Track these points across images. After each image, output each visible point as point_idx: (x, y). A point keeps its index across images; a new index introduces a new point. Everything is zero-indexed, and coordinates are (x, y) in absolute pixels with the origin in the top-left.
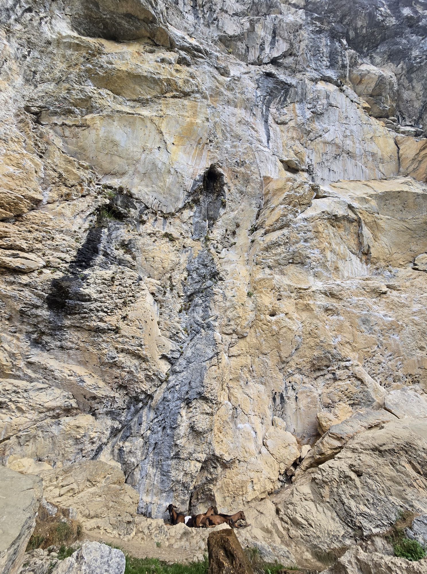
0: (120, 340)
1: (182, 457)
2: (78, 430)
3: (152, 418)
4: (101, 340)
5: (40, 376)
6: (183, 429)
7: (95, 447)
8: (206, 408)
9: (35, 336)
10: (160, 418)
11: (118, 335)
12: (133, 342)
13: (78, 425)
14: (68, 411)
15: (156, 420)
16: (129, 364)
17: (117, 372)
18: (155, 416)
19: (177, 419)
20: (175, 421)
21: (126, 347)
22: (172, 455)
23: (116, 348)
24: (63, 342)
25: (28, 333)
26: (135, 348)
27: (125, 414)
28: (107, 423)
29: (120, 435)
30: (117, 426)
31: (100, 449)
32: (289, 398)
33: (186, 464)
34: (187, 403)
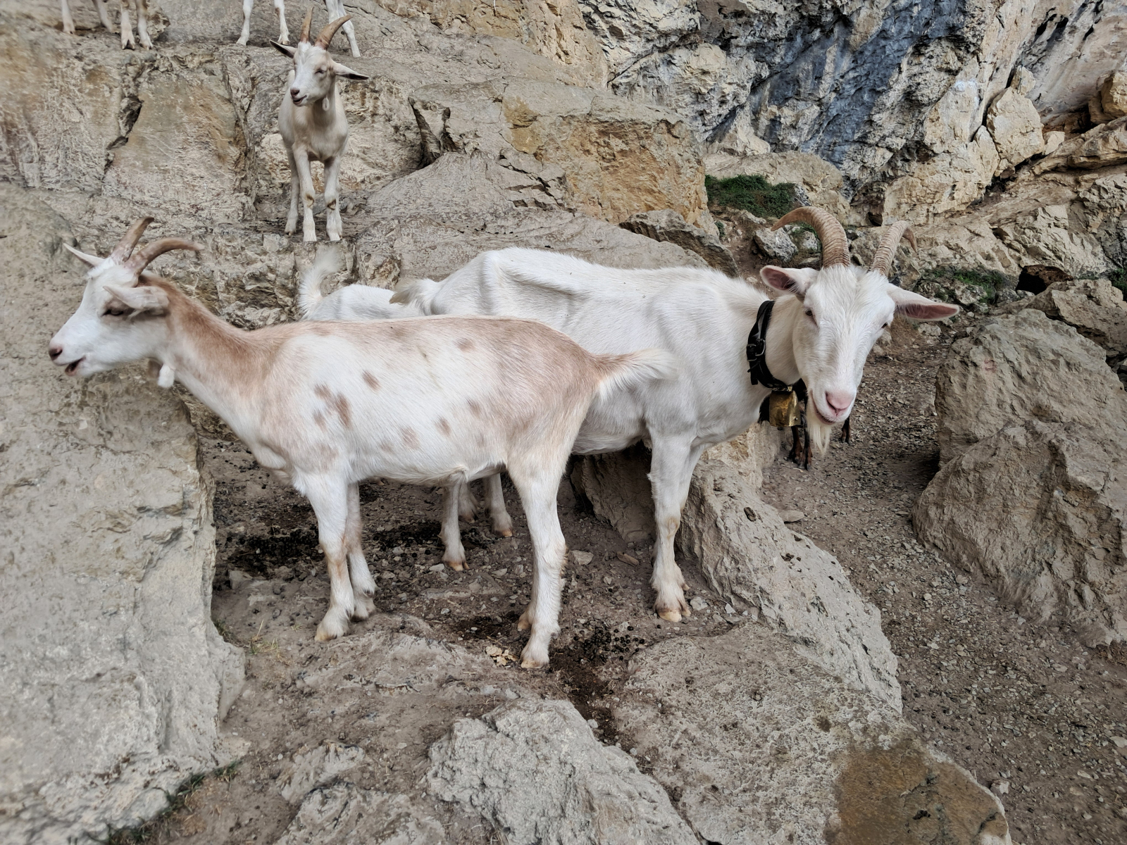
1: (870, 141)
2: (703, 77)
3: (845, 69)
6: (893, 96)
7: (725, 110)
8: (952, 59)
10: (861, 71)
13: (705, 69)
14: (687, 39)
15: (851, 75)
18: (853, 65)
19: (890, 76)
20: (884, 80)
22: (856, 137)
27: (781, 51)
28: (750, 67)
29: (766, 91)
30: (765, 73)
31: (733, 113)
32: (1074, 30)
33: (869, 152)
34: (920, 45)
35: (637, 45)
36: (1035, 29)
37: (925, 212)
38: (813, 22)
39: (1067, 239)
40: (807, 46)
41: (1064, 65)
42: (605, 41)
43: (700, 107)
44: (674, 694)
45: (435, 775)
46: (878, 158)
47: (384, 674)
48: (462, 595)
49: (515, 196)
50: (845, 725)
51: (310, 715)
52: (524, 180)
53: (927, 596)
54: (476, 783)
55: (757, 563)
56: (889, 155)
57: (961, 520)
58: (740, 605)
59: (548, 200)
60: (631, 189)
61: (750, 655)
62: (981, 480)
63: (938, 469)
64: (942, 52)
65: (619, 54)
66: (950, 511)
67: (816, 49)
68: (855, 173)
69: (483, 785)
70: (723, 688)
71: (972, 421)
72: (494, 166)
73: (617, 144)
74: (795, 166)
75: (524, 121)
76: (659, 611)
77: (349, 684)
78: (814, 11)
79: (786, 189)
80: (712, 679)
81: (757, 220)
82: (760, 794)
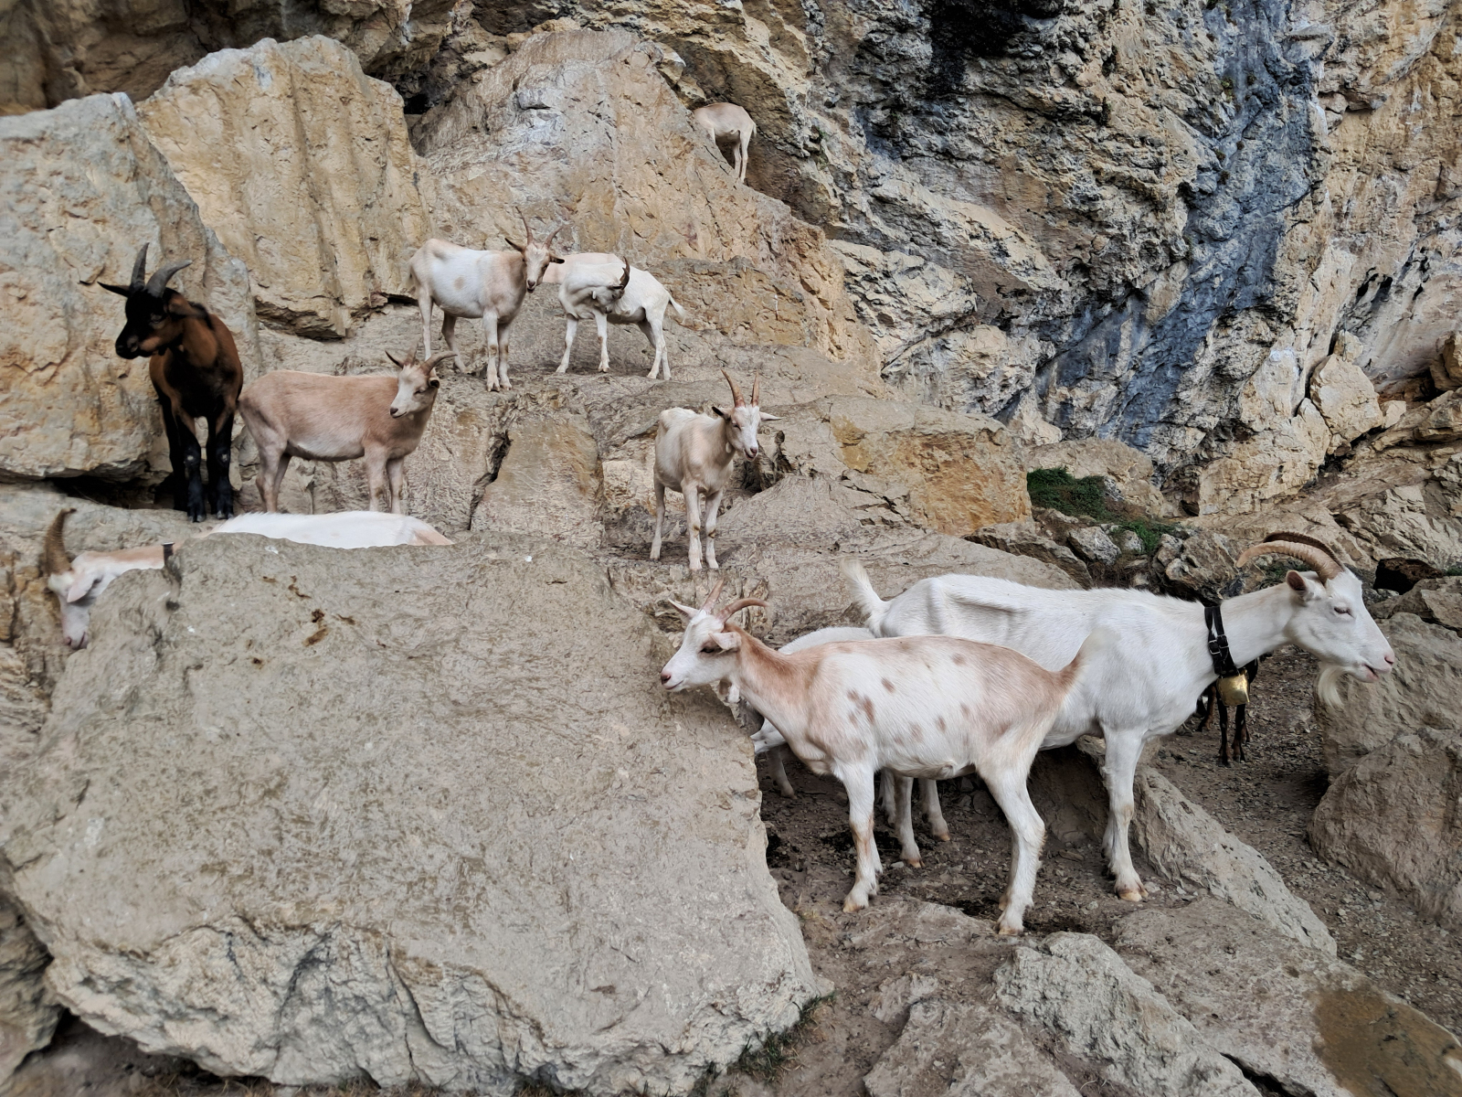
0: (1111, 146)
1: (1179, 421)
2: (982, 361)
3: (1144, 345)
4: (1059, 142)
5: (901, 234)
6: (1201, 371)
7: (1007, 395)
8: (1264, 330)
9: (879, 115)
10: (1162, 346)
11: (1105, 132)
12: (1144, 154)
13: (984, 352)
14: (962, 322)
15: (1151, 350)
16: (1119, 216)
17: (1086, 233)
18: (1152, 340)
19: (1195, 350)
20: (1189, 355)
21: (1124, 170)
22: (1161, 418)
23: (1097, 172)
24: (950, 138)
25: (864, 107)
26: (1146, 174)
27: (1069, 328)
28: (1034, 347)
29: (1053, 371)
30: (1051, 353)
31: (1016, 398)
32: (1400, 290)
33: (1178, 433)
34: (1226, 317)
35: (908, 332)
36: (1355, 290)
37: (1249, 498)
38: (1103, 297)
39: (1426, 526)
40: (1098, 322)
41: (1394, 328)
42: (873, 329)
43: (979, 393)
44: (1161, 948)
45: (1004, 992)
46: (1189, 440)
47: (920, 932)
48: (937, 884)
49: (862, 515)
50: (1311, 973)
51: (869, 964)
52: (869, 499)
53: (1342, 912)
54: (1038, 996)
55: (1200, 849)
56: (1201, 436)
57: (1364, 834)
58: (1190, 888)
59: (895, 518)
60: (955, 498)
61: (1215, 922)
62: (1380, 791)
63: (1328, 784)
64: (1252, 324)
65: (889, 342)
66: (1350, 825)
67: (1108, 325)
68: (1163, 457)
69: (1044, 998)
70: (1200, 944)
71: (1359, 732)
72: (837, 486)
73: (941, 455)
74: (1096, 455)
75: (852, 439)
76: (1118, 893)
77: (892, 941)
78: (1103, 285)
79: (1094, 482)
80: (1188, 938)
81: (1068, 519)
82: (1252, 1021)
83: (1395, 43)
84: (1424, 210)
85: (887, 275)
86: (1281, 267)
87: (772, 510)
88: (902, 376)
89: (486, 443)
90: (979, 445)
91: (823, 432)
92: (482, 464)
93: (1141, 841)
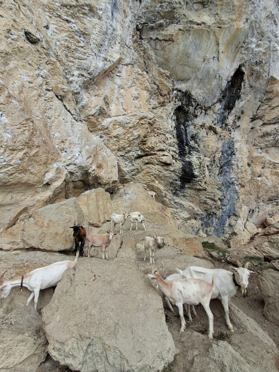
0: (207, 193)
1: (225, 233)
3: (217, 221)
4: (200, 193)
5: (179, 207)
6: (227, 225)
7: (197, 229)
8: (235, 218)
9: (174, 191)
10: (220, 221)
11: (206, 192)
12: (213, 194)
13: (193, 223)
14: (189, 219)
16: (210, 203)
17: (206, 205)
20: (224, 222)
21: (210, 197)
22: (222, 232)
23: (206, 197)
24: (184, 194)
25: (172, 190)
26: (213, 197)
27: (205, 219)
28: (200, 222)
29: (204, 225)
30: (203, 223)
31: (199, 230)
32: (256, 211)
33: (225, 235)
34: (229, 217)
35: (181, 221)
36: (248, 212)
37: (239, 245)
38: (210, 214)
39: (270, 249)
40: (209, 218)
41: (256, 217)
42: (176, 220)
43: (193, 229)
44: (240, 344)
45: (211, 355)
46: (227, 236)
47: (194, 338)
48: (196, 326)
49: (177, 253)
50: (271, 353)
51: (185, 346)
52: (178, 250)
54: (218, 356)
55: (243, 320)
56: (229, 235)
57: (275, 315)
58: (243, 329)
59: (182, 253)
60: (191, 249)
61: (249, 338)
62: (275, 306)
63: (265, 303)
64: (233, 217)
65: (178, 222)
66: (272, 313)
67: (211, 218)
68: (223, 238)
69: (219, 356)
70: (247, 344)
71: (268, 292)
72: (172, 248)
73: (188, 242)
74: (213, 239)
75: (174, 240)
76: (229, 330)
77: (189, 340)
78: (209, 213)
79: (213, 244)
80: (245, 342)
81: (210, 250)
83: (246, 178)
84: (256, 200)
85: (177, 212)
86: (236, 209)
87: (163, 252)
88: (181, 227)
89: (119, 242)
90: (194, 240)
91: (170, 239)
92: (119, 246)
93: (231, 318)
